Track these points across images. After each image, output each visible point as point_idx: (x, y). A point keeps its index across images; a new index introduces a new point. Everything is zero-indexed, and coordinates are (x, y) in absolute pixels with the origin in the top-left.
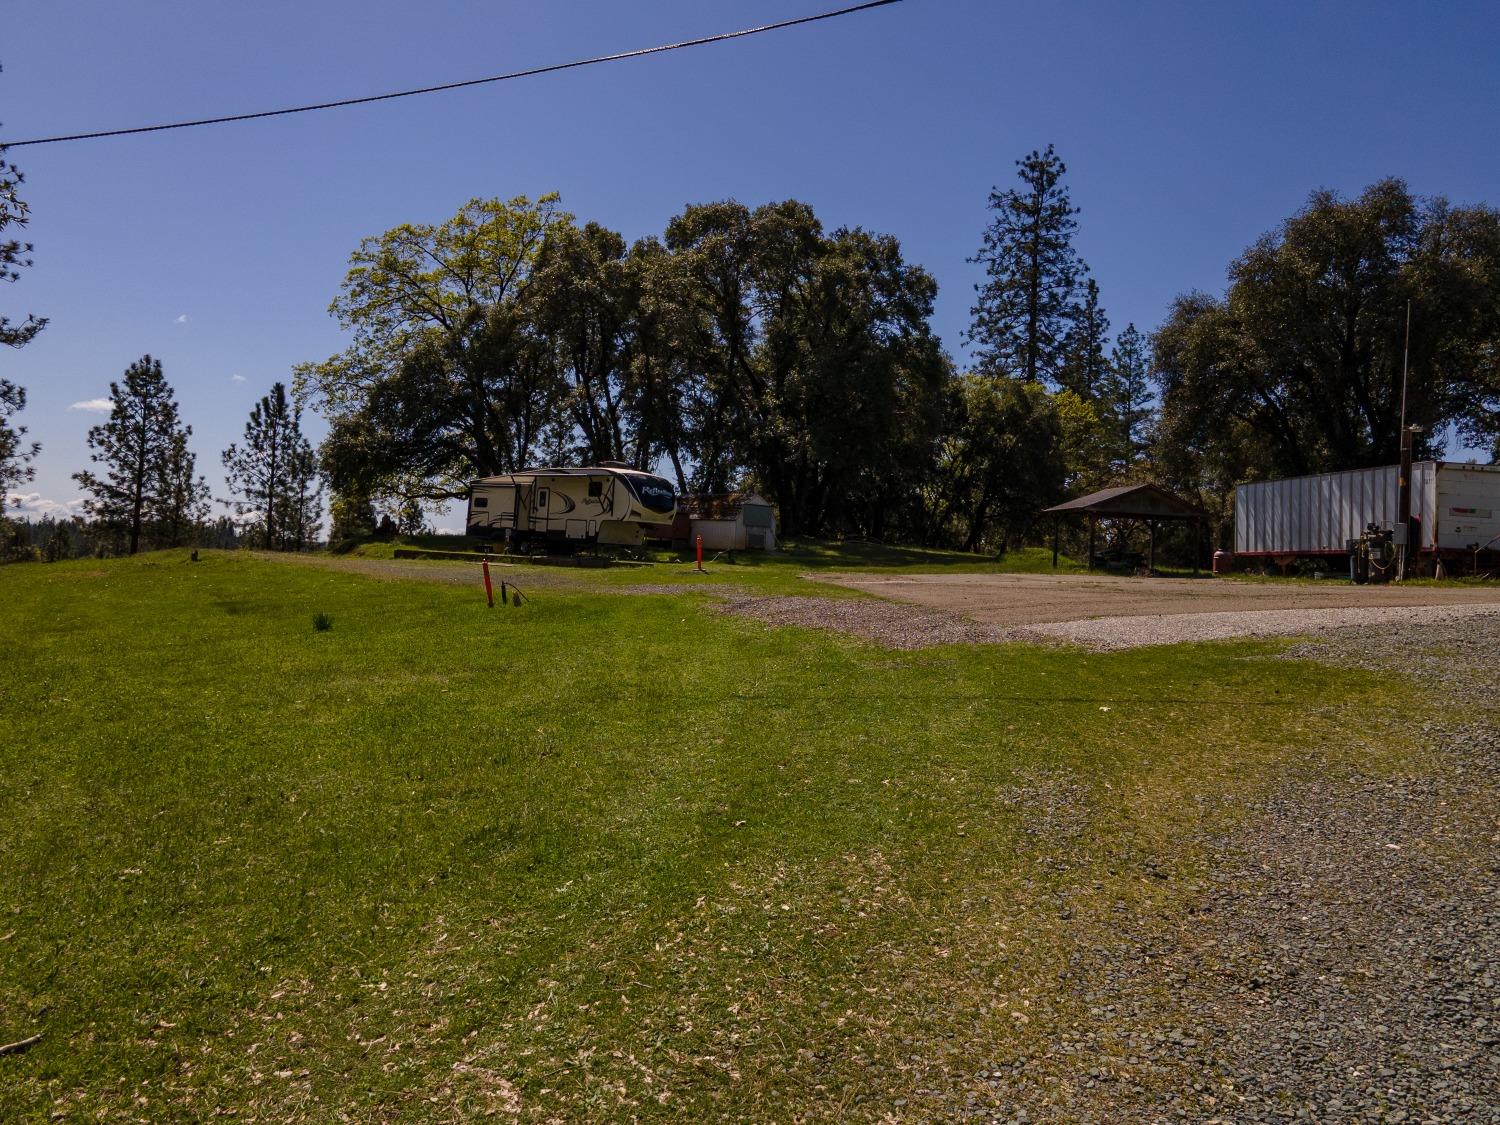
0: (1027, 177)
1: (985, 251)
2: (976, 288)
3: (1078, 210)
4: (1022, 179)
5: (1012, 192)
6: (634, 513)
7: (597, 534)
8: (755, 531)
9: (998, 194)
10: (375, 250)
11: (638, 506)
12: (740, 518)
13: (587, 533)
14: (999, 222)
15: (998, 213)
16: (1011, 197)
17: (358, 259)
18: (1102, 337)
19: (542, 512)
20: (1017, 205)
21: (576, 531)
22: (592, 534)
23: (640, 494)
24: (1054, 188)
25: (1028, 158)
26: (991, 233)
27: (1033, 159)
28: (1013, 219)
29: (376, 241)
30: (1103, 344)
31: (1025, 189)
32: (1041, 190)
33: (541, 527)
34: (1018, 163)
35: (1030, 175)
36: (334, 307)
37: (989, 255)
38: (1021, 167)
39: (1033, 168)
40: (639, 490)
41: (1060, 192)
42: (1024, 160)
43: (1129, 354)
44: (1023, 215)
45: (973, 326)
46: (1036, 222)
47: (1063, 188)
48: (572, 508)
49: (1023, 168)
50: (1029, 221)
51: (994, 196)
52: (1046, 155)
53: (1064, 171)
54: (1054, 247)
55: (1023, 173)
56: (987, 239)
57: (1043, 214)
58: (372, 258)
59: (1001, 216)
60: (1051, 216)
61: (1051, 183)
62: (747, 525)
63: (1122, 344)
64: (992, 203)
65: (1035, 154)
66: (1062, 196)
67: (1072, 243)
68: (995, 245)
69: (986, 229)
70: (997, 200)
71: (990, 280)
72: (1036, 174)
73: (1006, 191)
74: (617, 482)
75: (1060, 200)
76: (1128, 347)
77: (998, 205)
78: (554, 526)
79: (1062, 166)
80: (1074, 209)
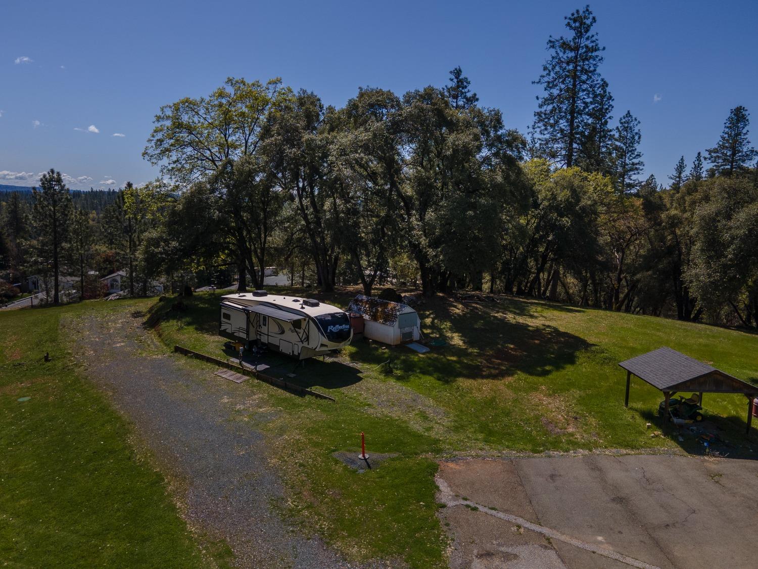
0: (571, 27)
1: (544, 77)
2: (537, 98)
3: (604, 49)
4: (568, 28)
5: (562, 38)
6: (322, 345)
7: (299, 354)
8: (407, 330)
9: (552, 40)
10: (169, 112)
11: (325, 340)
12: (396, 324)
13: (293, 352)
14: (553, 58)
15: (553, 52)
16: (561, 41)
17: (159, 119)
18: (608, 116)
19: (264, 329)
20: (565, 46)
21: (285, 349)
22: (296, 353)
23: (326, 332)
24: (588, 35)
25: (573, 15)
26: (548, 66)
27: (576, 15)
28: (561, 54)
29: (170, 107)
30: (608, 120)
31: (569, 35)
32: (580, 35)
33: (264, 339)
34: (566, 18)
35: (573, 25)
36: (145, 154)
37: (546, 79)
38: (567, 21)
39: (575, 21)
40: (326, 329)
41: (593, 36)
42: (571, 16)
43: (626, 129)
44: (567, 51)
45: (535, 122)
46: (576, 57)
47: (594, 34)
48: (283, 332)
49: (569, 21)
50: (571, 54)
51: (550, 41)
52: (584, 12)
53: (595, 21)
54: (586, 72)
55: (568, 25)
56: (545, 68)
57: (581, 51)
58: (168, 118)
59: (554, 54)
60: (586, 52)
61: (587, 31)
62: (400, 327)
63: (621, 123)
64: (548, 46)
65: (578, 11)
66: (594, 39)
67: (598, 70)
68: (550, 71)
69: (545, 63)
70: (552, 44)
71: (546, 95)
72: (577, 24)
73: (558, 38)
74: (311, 322)
75: (593, 42)
76: (626, 125)
77: (553, 47)
78: (272, 340)
79: (594, 18)
80: (601, 48)
